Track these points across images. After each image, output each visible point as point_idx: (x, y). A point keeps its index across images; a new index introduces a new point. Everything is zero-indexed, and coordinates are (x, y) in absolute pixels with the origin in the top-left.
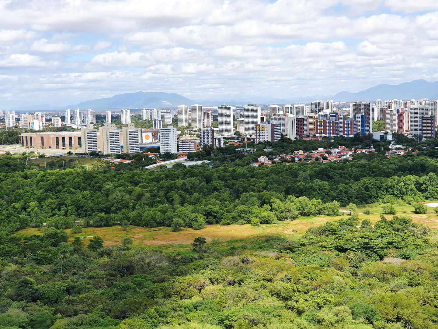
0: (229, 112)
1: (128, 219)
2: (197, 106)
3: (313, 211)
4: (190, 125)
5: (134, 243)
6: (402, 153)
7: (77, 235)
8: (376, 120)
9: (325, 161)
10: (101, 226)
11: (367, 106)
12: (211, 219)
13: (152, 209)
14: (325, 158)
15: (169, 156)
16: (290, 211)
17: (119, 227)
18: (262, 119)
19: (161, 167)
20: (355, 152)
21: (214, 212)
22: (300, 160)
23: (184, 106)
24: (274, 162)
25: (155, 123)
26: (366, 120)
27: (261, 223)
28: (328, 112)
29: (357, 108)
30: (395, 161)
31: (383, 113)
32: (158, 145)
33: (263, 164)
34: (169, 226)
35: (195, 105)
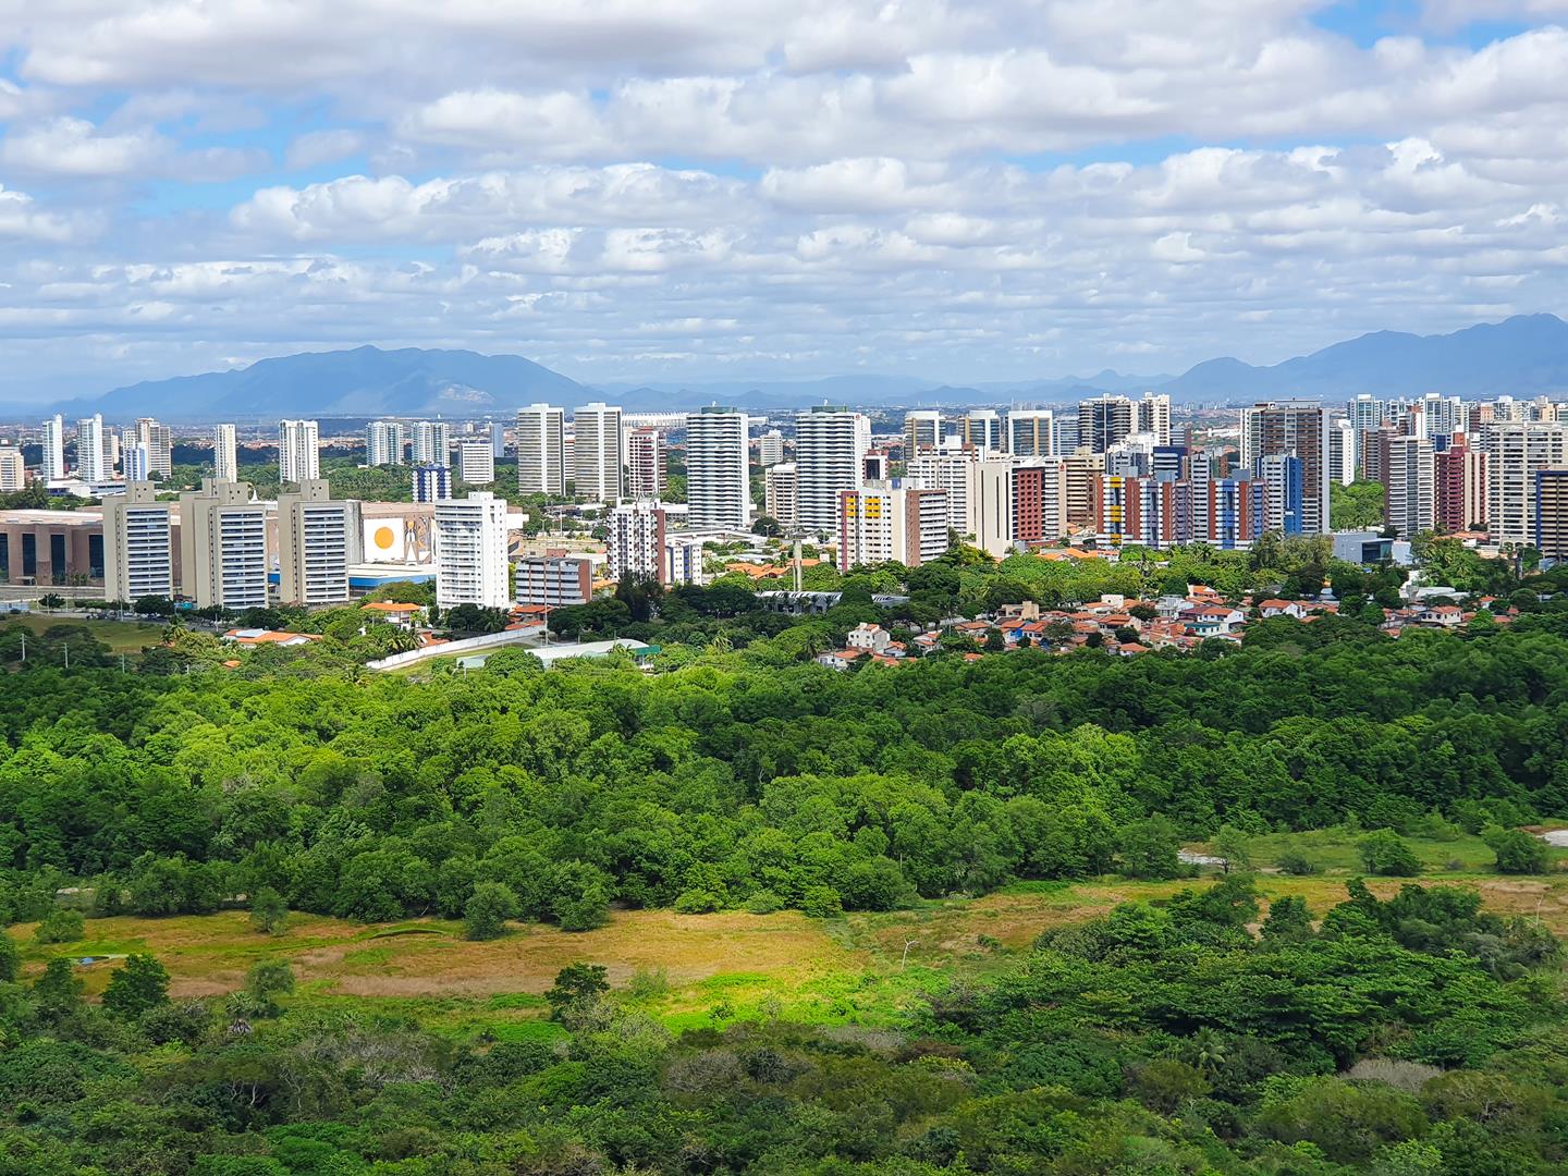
0: (735, 435)
1: (281, 882)
2: (601, 408)
3: (1071, 859)
4: (571, 487)
5: (300, 989)
6: (1452, 619)
7: (58, 951)
8: (1348, 477)
9: (1128, 650)
10: (165, 913)
11: (1309, 423)
12: (636, 886)
13: (387, 841)
14: (1128, 636)
15: (470, 621)
16: (969, 856)
17: (243, 917)
18: (872, 469)
19: (436, 664)
20: (1255, 614)
21: (651, 858)
22: (1025, 642)
23: (543, 409)
24: (912, 651)
25: (421, 481)
26: (1302, 478)
27: (848, 906)
28: (1148, 442)
29: (1268, 429)
30: (1420, 652)
31: (1377, 451)
32: (427, 571)
33: (866, 656)
34: (457, 915)
35: (592, 407)
